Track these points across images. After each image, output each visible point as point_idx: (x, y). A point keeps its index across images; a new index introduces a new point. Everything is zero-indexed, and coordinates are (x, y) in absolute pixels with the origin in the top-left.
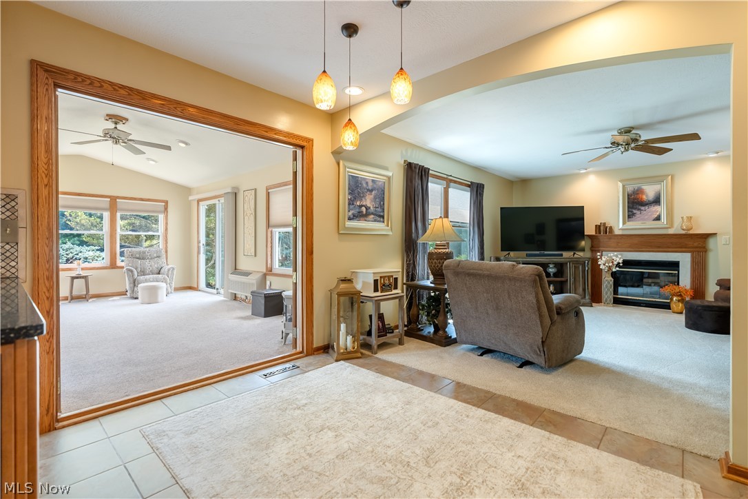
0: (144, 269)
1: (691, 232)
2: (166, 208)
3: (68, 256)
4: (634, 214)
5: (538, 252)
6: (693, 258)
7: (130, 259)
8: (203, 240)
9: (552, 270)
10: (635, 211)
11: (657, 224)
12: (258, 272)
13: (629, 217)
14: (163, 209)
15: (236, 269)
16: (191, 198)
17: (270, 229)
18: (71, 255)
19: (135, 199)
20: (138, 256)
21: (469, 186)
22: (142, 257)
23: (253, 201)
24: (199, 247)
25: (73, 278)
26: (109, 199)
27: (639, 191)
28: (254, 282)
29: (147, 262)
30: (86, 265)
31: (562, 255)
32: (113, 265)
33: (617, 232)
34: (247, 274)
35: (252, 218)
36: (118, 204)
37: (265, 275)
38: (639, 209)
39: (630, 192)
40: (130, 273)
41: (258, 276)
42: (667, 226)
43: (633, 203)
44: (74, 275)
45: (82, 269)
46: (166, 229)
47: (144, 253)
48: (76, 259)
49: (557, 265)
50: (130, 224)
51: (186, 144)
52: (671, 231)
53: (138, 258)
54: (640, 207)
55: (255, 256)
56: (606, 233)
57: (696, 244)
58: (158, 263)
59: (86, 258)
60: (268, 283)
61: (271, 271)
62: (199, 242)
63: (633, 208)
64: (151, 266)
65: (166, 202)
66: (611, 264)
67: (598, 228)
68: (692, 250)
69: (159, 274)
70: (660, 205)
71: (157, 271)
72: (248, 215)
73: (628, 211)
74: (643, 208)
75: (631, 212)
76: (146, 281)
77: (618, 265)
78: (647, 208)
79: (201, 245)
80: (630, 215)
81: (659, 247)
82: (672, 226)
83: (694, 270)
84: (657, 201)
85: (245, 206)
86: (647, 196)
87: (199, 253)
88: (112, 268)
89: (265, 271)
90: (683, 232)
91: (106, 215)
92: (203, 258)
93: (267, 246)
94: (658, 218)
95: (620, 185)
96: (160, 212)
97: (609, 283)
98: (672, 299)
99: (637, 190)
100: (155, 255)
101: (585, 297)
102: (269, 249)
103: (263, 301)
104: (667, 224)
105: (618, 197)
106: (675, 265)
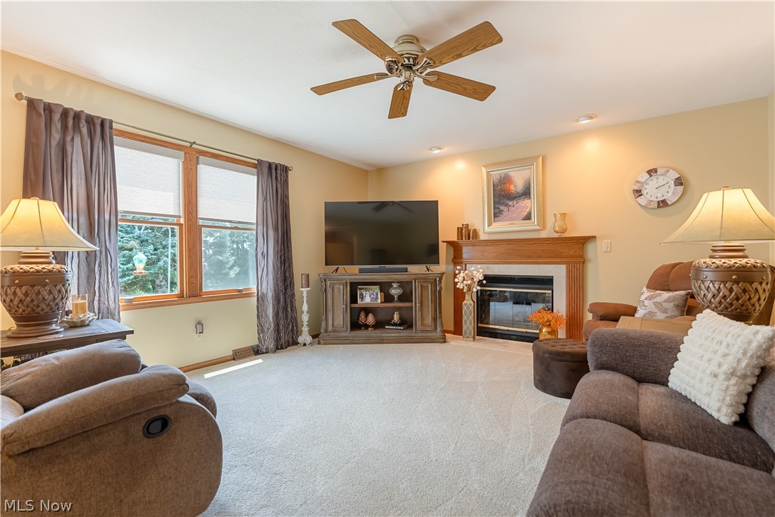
1: (566, 235)
4: (501, 212)
5: (377, 266)
6: (568, 271)
9: (395, 291)
10: (502, 208)
11: (527, 225)
13: (496, 215)
21: (255, 166)
27: (506, 180)
31: (406, 270)
33: (483, 237)
38: (507, 205)
39: (496, 181)
42: (538, 227)
43: (500, 196)
49: (402, 284)
52: (543, 235)
54: (507, 202)
56: (469, 239)
57: (571, 252)
63: (499, 203)
66: (469, 282)
67: (460, 230)
68: (566, 260)
70: (530, 198)
73: (494, 209)
74: (511, 203)
75: (498, 208)
77: (480, 283)
78: (515, 202)
80: (497, 214)
81: (529, 257)
82: (544, 228)
83: (570, 289)
84: (526, 193)
86: (515, 186)
90: (556, 235)
94: (528, 217)
95: (484, 170)
97: (468, 308)
98: (541, 330)
99: (504, 178)
101: (436, 329)
104: (538, 225)
105: (483, 188)
106: (547, 282)
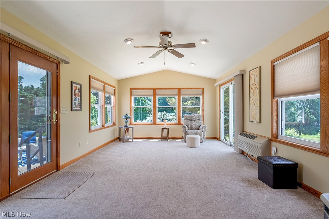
0: (192, 126)
2: (203, 92)
3: (163, 118)
7: (186, 120)
8: (223, 110)
12: (263, 136)
14: (202, 93)
15: (243, 131)
16: (215, 85)
17: (276, 99)
18: (164, 117)
19: (188, 89)
20: (189, 119)
22: (191, 119)
23: (258, 77)
24: (220, 114)
25: (163, 129)
26: (177, 90)
28: (260, 146)
29: (193, 123)
30: (169, 122)
32: (179, 123)
34: (253, 137)
35: (257, 91)
36: (181, 92)
37: (270, 141)
40: (184, 128)
41: (264, 141)
44: (163, 127)
45: (167, 124)
46: (203, 104)
47: (192, 117)
48: (166, 119)
50: (191, 103)
51: (206, 41)
53: (189, 120)
55: (260, 122)
58: (198, 123)
59: (169, 119)
60: (274, 149)
61: (277, 138)
62: (220, 111)
64: (195, 124)
65: (203, 89)
69: (199, 129)
71: (197, 127)
72: (253, 89)
76: (191, 133)
79: (221, 113)
85: (251, 82)
87: (220, 118)
88: (179, 125)
89: (270, 137)
91: (177, 97)
92: (222, 121)
93: (272, 115)
96: (200, 95)
100: (197, 118)
102: (275, 117)
103: (271, 172)
